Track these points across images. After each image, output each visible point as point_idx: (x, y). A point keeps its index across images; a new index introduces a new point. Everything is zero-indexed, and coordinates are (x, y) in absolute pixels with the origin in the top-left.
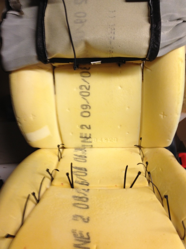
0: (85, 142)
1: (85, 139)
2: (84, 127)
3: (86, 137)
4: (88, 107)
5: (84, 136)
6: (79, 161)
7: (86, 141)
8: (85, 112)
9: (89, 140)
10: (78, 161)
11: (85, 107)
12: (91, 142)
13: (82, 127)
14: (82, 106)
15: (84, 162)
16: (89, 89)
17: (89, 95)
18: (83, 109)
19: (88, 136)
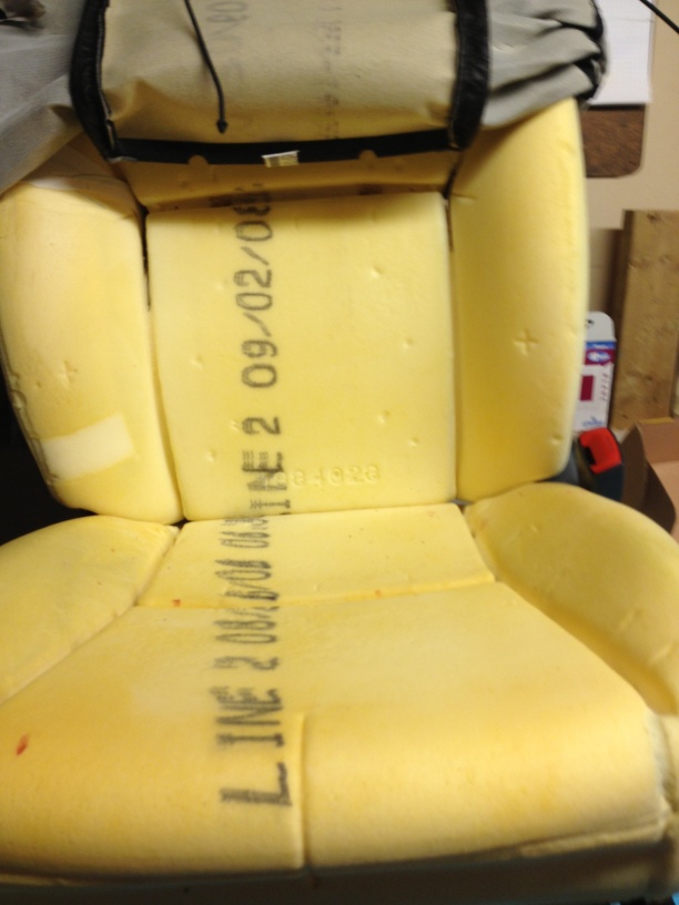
0: (263, 488)
1: (263, 474)
2: (256, 426)
3: (263, 469)
4: (269, 350)
5: (257, 463)
6: (241, 546)
7: (266, 483)
8: (258, 367)
9: (276, 479)
10: (236, 546)
11: (255, 349)
12: (283, 488)
13: (248, 425)
14: (247, 344)
15: (258, 547)
16: (267, 284)
17: (269, 306)
18: (251, 355)
19: (272, 464)
